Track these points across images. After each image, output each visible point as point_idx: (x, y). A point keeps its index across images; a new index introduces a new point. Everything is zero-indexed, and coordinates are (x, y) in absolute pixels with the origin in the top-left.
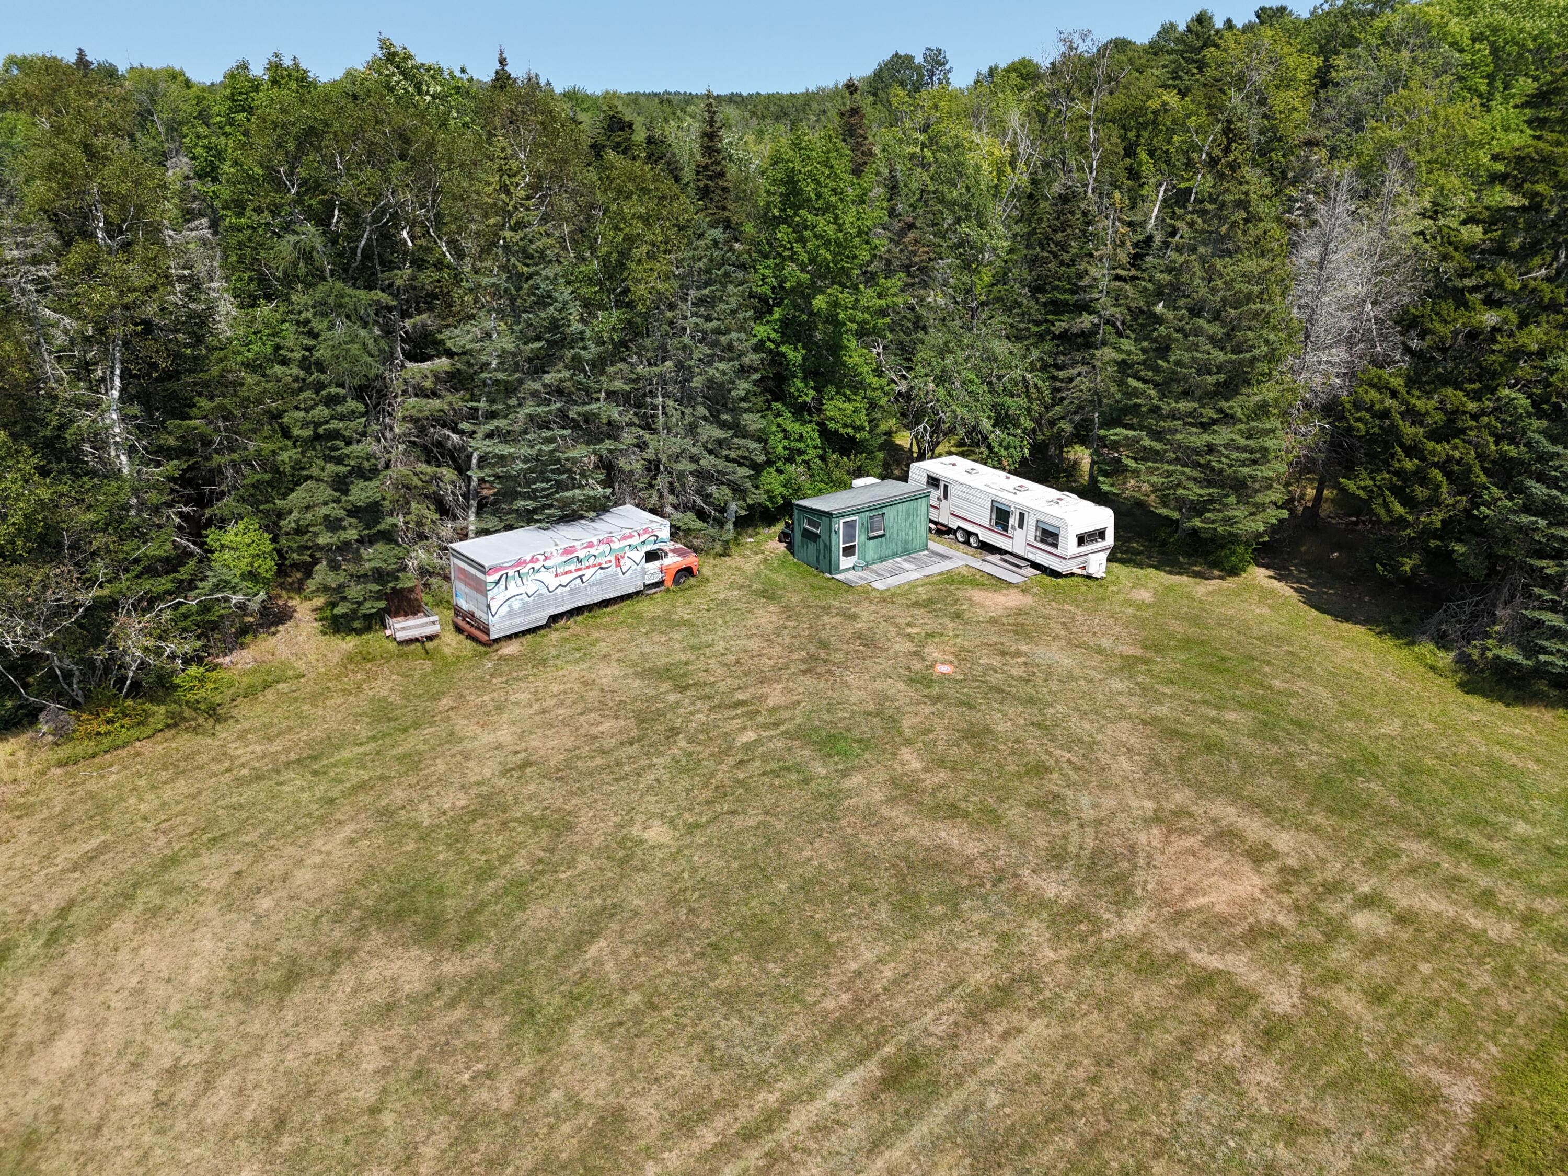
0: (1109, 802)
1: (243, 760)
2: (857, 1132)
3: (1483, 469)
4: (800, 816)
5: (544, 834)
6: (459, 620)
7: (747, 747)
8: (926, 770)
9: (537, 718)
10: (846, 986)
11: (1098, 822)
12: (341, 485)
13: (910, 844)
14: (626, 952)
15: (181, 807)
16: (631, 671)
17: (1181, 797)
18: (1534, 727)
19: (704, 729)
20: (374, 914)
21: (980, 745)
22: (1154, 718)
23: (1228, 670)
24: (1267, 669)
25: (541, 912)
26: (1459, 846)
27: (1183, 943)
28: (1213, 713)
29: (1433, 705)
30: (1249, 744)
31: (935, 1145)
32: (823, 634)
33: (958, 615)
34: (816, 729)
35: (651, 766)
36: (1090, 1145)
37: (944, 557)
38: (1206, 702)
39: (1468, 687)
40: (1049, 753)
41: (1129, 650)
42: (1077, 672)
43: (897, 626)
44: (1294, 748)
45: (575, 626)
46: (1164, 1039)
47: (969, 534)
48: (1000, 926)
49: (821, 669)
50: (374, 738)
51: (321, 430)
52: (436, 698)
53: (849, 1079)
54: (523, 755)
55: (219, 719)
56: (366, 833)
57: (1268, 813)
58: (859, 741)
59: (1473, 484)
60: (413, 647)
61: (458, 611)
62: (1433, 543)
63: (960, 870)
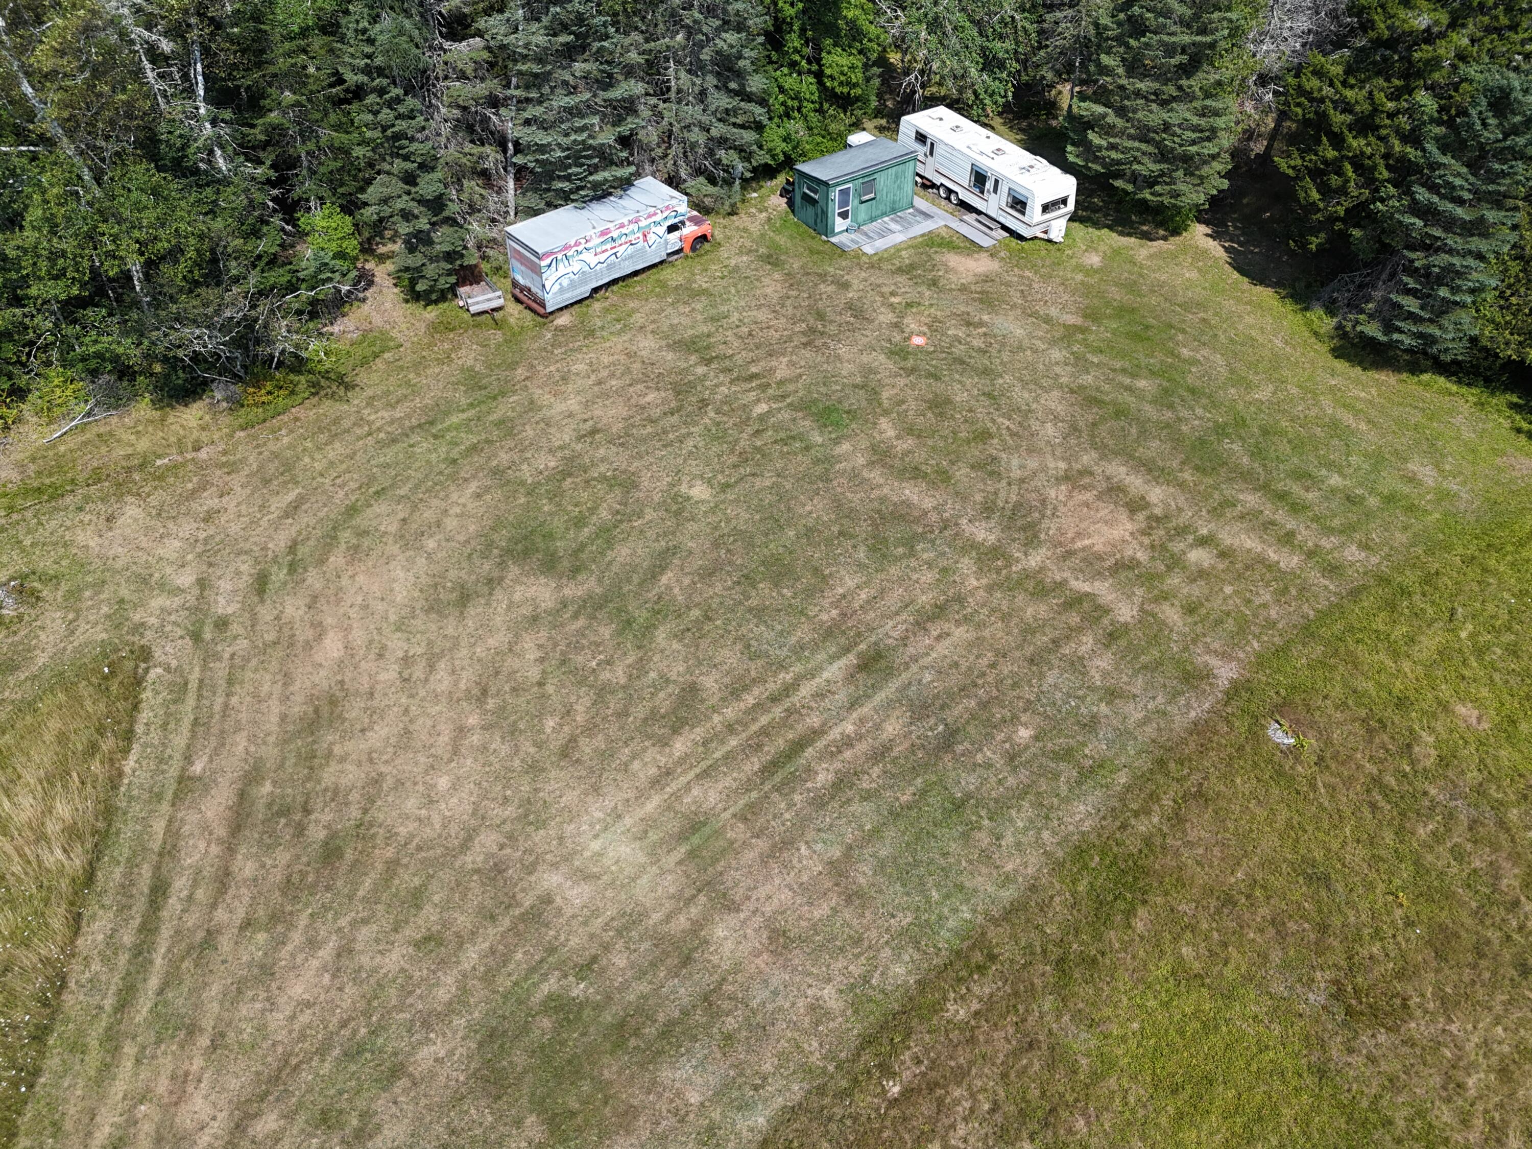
0: (1033, 464)
1: (378, 424)
2: (841, 697)
3: (1388, 167)
4: (803, 479)
5: (618, 491)
6: (517, 292)
7: (762, 418)
8: (898, 437)
9: (596, 389)
10: (835, 605)
11: (1022, 481)
12: (410, 179)
13: (883, 500)
14: (687, 581)
15: (344, 466)
16: (664, 343)
17: (1087, 459)
18: (1379, 390)
19: (726, 401)
20: (509, 552)
21: (941, 414)
22: (1082, 388)
23: (1148, 339)
24: (1180, 337)
25: (625, 551)
26: (1282, 496)
27: (1067, 574)
28: (1127, 381)
29: (1304, 369)
30: (1150, 411)
31: (889, 705)
32: (820, 304)
33: (934, 283)
34: (815, 402)
35: (689, 434)
36: (984, 705)
37: (927, 216)
38: (1124, 371)
39: (1338, 353)
40: (993, 421)
41: (1071, 319)
42: (1026, 343)
43: (882, 295)
44: (1184, 413)
45: (612, 295)
46: (1042, 640)
47: (950, 191)
48: (943, 563)
49: (819, 342)
50: (471, 405)
51: (389, 133)
52: (513, 366)
53: (836, 666)
54: (590, 423)
55: (349, 387)
56: (487, 489)
57: (1150, 471)
58: (848, 412)
59: (1377, 180)
60: (484, 317)
61: (515, 284)
62: (1338, 226)
63: (917, 521)
